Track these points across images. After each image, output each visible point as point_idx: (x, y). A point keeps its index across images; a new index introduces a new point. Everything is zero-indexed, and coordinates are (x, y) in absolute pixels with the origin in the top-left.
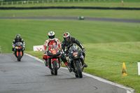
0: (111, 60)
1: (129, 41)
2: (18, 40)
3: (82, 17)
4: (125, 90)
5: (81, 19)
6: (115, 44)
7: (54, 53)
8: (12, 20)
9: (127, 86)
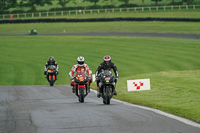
2: (51, 63)
7: (82, 79)
8: (61, 37)
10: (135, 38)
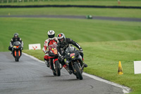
0: (107, 59)
1: (125, 40)
3: (90, 16)
4: (121, 89)
5: (89, 18)
6: (111, 43)
8: (7, 19)
9: (123, 85)
10: (59, 19)
